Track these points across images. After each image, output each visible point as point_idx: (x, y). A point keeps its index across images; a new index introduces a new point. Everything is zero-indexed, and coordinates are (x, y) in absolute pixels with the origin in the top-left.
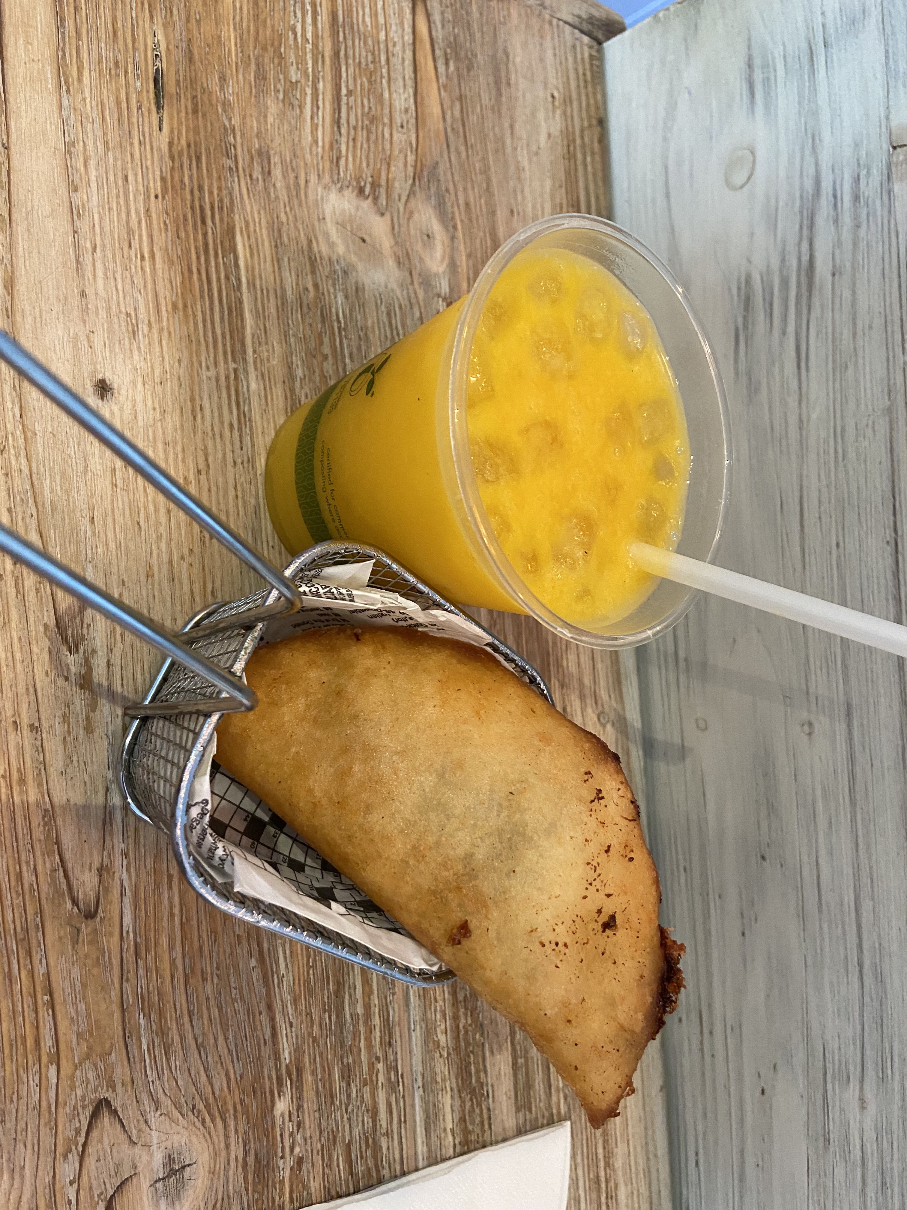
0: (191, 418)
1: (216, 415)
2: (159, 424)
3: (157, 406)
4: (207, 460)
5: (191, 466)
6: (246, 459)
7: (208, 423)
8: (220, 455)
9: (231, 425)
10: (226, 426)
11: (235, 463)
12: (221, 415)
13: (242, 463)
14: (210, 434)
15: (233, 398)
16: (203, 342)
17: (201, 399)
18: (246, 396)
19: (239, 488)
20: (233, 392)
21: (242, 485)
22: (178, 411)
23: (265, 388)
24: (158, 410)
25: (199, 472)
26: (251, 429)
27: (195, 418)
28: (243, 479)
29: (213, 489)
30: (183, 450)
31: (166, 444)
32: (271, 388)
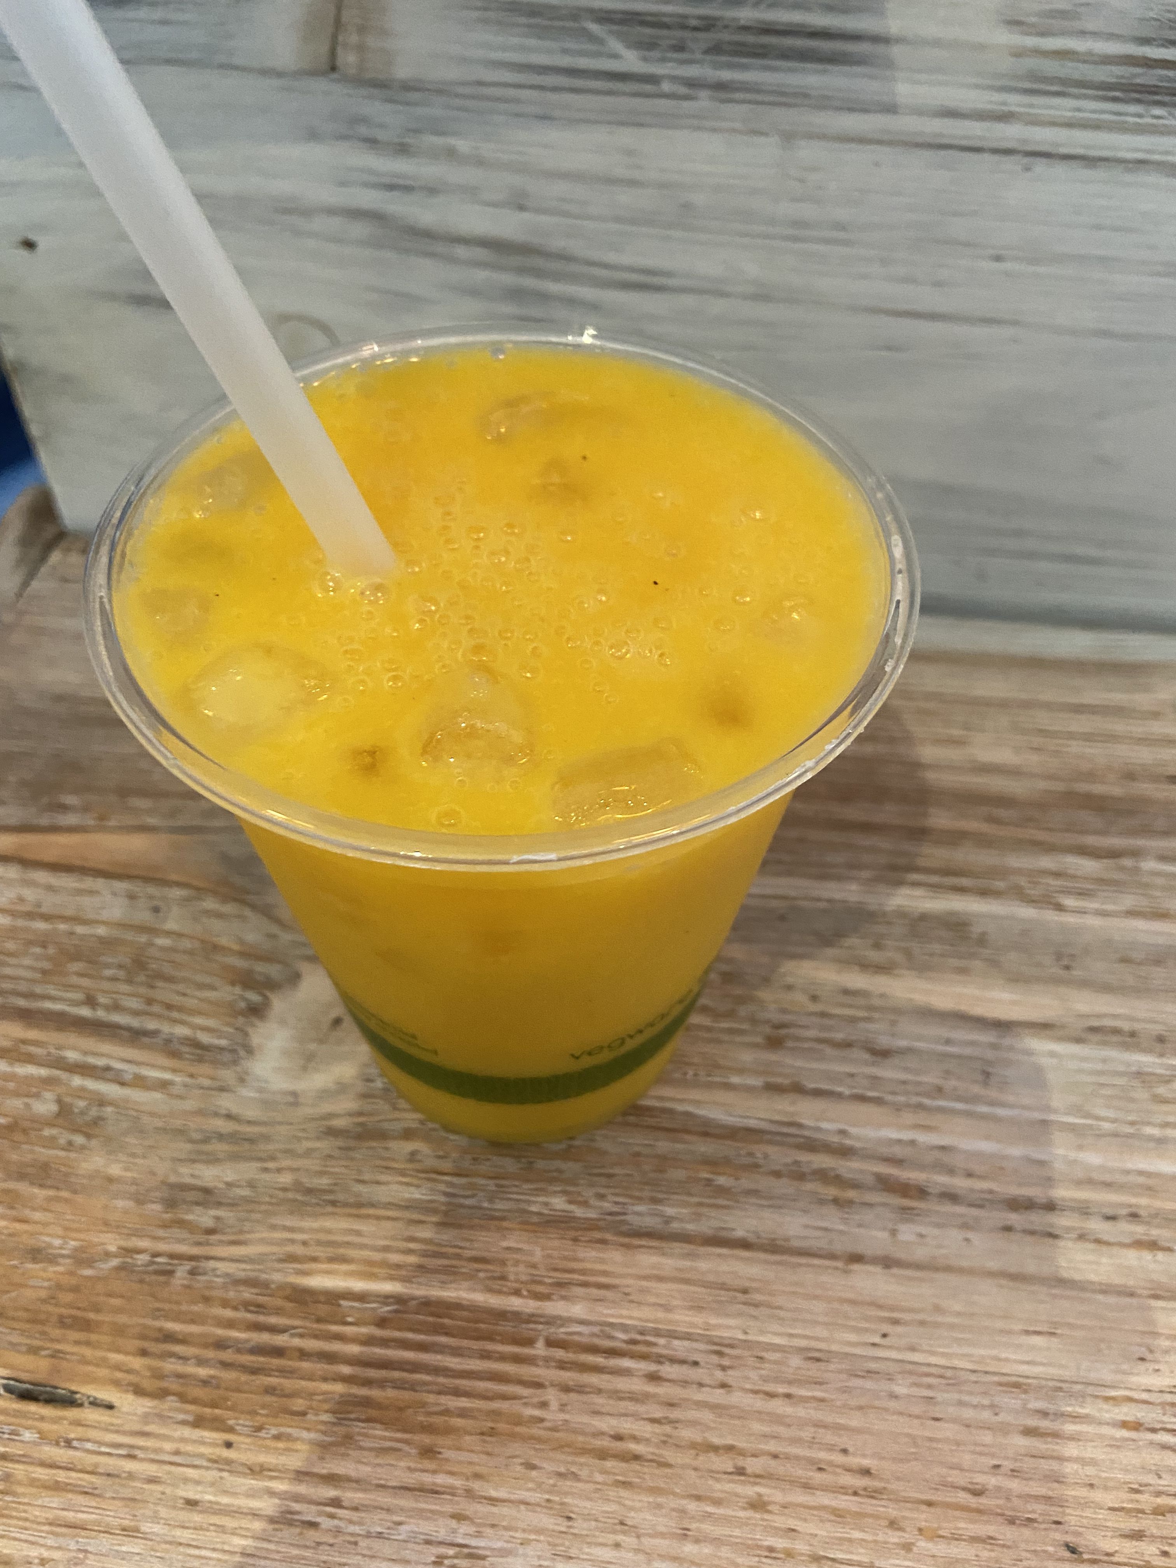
0: (635, 1466)
1: (631, 1407)
2: (646, 1541)
3: (611, 1538)
4: (715, 1449)
5: (728, 1487)
6: (715, 1359)
7: (646, 1430)
8: (706, 1416)
9: (654, 1378)
10: (651, 1388)
11: (723, 1386)
12: (634, 1398)
13: (724, 1368)
14: (667, 1429)
15: (599, 1360)
16: (496, 1405)
17: (601, 1434)
18: (596, 1329)
19: (770, 1387)
20: (590, 1359)
21: (766, 1379)
22: (623, 1493)
23: (585, 1284)
24: (620, 1538)
25: (741, 1471)
26: (657, 1333)
27: (637, 1458)
28: (753, 1375)
29: (772, 1446)
30: (698, 1498)
31: (684, 1535)
32: (583, 1272)
